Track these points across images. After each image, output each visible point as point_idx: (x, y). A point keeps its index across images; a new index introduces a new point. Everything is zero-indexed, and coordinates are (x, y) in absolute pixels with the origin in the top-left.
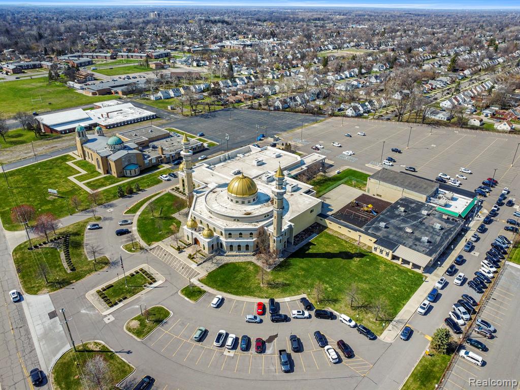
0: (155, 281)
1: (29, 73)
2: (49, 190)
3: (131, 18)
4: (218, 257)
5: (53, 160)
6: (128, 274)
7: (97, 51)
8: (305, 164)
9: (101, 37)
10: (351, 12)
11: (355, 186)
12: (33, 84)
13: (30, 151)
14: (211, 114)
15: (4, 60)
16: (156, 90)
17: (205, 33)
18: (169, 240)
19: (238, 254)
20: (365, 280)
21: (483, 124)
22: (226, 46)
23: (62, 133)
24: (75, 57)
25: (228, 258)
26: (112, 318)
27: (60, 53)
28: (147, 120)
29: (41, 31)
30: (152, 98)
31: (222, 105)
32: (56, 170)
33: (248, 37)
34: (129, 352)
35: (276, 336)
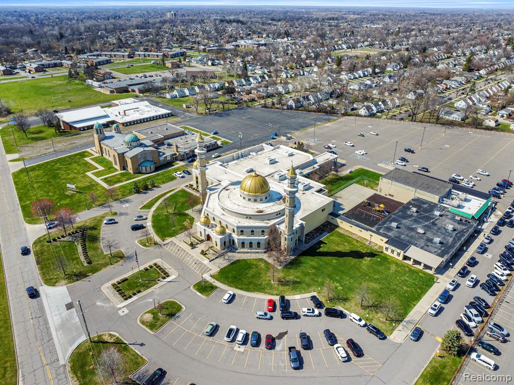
0: (168, 276)
1: (50, 71)
2: (68, 185)
3: (149, 18)
4: (230, 254)
5: (72, 156)
6: (142, 268)
7: (115, 50)
8: (317, 163)
9: (119, 37)
10: (366, 12)
11: (367, 186)
12: (54, 82)
13: (50, 147)
14: (225, 113)
15: (27, 59)
16: (172, 88)
17: (220, 32)
18: (182, 236)
19: (249, 251)
20: (375, 279)
21: (499, 125)
22: (240, 46)
23: (81, 130)
24: (94, 55)
25: (239, 255)
26: (126, 311)
27: (80, 52)
28: (163, 118)
29: (62, 31)
30: (168, 96)
31: (236, 104)
32: (75, 166)
33: (262, 37)
34: (142, 345)
35: (286, 333)
